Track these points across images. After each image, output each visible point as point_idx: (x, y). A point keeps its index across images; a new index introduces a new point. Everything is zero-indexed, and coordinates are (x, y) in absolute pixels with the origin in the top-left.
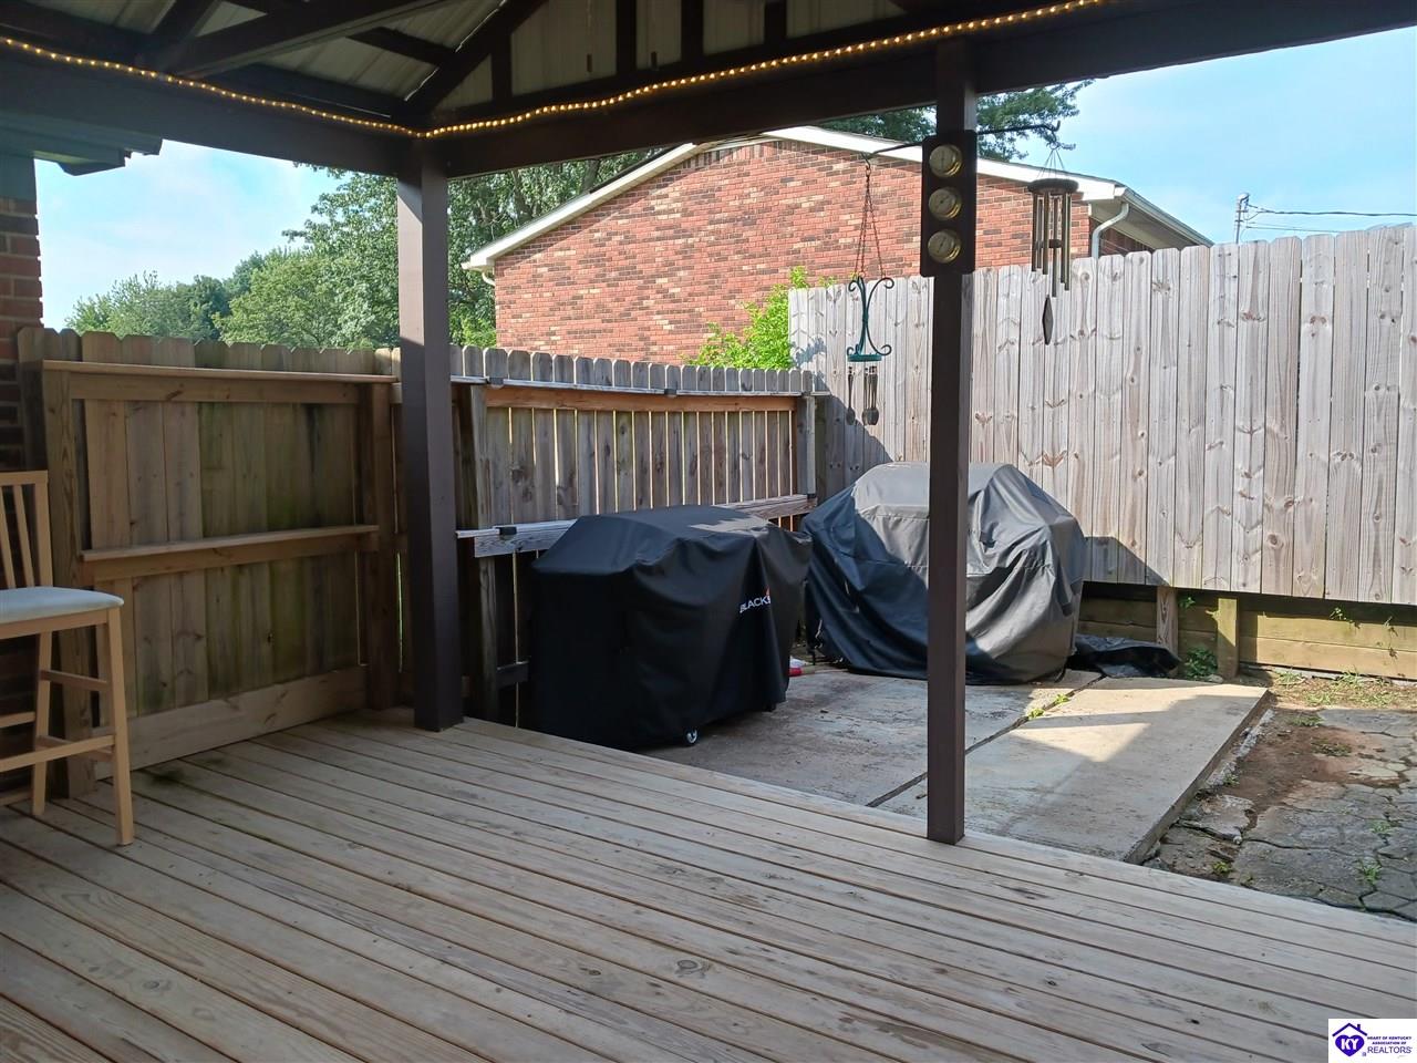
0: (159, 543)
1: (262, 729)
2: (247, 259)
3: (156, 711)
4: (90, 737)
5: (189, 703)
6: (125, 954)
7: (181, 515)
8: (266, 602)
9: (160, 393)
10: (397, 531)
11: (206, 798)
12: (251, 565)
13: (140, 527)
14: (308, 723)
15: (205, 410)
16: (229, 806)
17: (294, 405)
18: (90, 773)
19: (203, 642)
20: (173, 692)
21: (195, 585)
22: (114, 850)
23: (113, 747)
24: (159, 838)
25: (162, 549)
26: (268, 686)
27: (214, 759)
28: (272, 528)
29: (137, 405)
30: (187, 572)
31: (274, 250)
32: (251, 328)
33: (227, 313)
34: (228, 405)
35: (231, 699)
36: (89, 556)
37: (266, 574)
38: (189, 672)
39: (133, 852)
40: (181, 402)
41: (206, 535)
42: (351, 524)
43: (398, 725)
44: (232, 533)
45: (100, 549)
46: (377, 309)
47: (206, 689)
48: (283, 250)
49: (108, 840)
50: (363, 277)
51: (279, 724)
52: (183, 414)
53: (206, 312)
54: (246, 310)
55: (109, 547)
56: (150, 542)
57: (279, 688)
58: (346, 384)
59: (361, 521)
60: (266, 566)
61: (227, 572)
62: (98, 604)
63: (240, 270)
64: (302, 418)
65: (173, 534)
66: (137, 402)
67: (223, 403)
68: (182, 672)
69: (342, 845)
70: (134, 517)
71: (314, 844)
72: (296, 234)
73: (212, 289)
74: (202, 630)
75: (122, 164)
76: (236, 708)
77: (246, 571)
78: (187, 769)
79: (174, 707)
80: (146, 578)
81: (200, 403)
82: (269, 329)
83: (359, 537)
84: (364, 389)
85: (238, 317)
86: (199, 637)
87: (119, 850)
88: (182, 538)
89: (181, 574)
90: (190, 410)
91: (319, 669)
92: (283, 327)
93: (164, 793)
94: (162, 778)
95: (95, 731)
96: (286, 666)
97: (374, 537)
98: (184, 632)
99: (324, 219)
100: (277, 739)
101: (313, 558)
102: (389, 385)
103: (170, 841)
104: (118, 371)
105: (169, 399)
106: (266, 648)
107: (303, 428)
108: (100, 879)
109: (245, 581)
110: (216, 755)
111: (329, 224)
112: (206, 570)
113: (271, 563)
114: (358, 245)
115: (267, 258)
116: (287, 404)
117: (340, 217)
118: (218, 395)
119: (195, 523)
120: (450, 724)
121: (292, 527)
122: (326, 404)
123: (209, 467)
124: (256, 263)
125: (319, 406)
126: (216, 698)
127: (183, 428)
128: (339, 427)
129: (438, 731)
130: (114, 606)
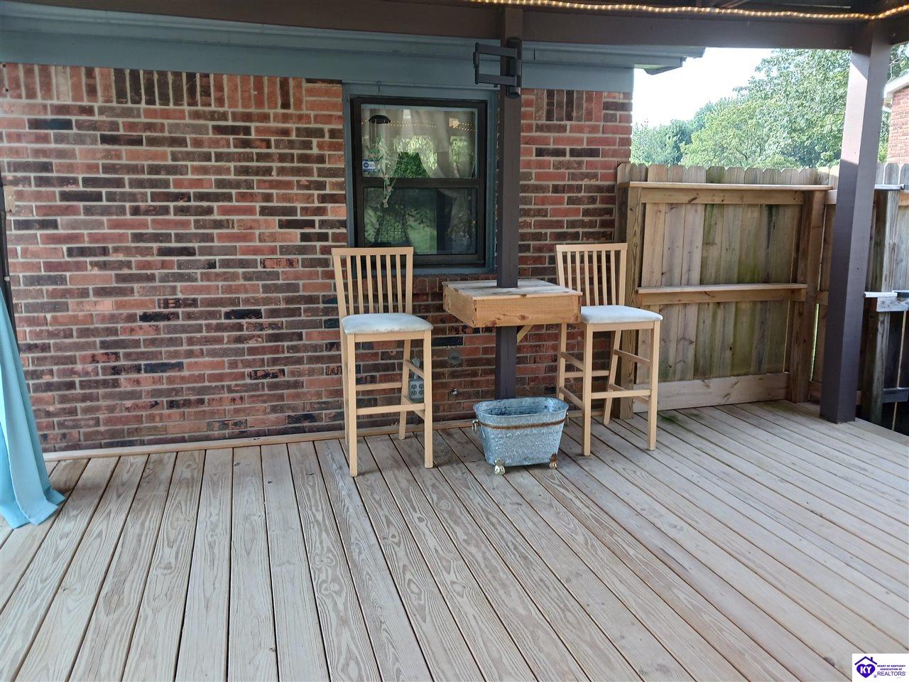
0: (676, 286)
1: (723, 402)
2: (704, 106)
3: (665, 381)
4: (632, 389)
5: (682, 379)
6: (657, 506)
7: (689, 270)
8: (731, 327)
9: (684, 198)
10: (818, 289)
11: (691, 434)
12: (725, 303)
13: (667, 277)
14: (749, 403)
15: (709, 208)
16: (704, 442)
17: (761, 205)
18: (631, 408)
19: (693, 346)
20: (674, 372)
21: (692, 311)
22: (646, 451)
23: (650, 396)
24: (668, 451)
25: (678, 290)
26: (727, 376)
27: (694, 413)
28: (739, 282)
29: (672, 206)
30: (689, 304)
31: (721, 99)
32: (704, 151)
33: (689, 142)
34: (721, 206)
35: (705, 381)
36: (641, 291)
37: (733, 309)
38: (684, 361)
39: (655, 454)
40: (696, 204)
41: (702, 283)
42: (788, 282)
43: (808, 414)
44: (716, 283)
45: (645, 287)
46: (793, 134)
47: (693, 373)
48: (727, 99)
49: (642, 445)
50: (786, 113)
51: (732, 400)
52: (696, 211)
53: (676, 142)
54: (701, 140)
55: (649, 286)
56: (671, 285)
57: (734, 379)
58: (796, 191)
59: (795, 281)
60: (734, 305)
61: (711, 306)
62: (651, 318)
63: (698, 114)
64: (765, 213)
65: (684, 280)
66: (672, 204)
67: (720, 204)
68: (680, 361)
69: (775, 479)
70: (664, 270)
71: (757, 474)
72: (741, 89)
73: (680, 127)
74: (693, 339)
75: (681, 66)
76: (708, 386)
77: (722, 306)
78: (680, 417)
79: (674, 381)
80: (667, 305)
81: (706, 205)
82: (715, 151)
83: (793, 291)
84: (808, 195)
85: (695, 145)
86: (692, 342)
87: (649, 452)
88: (688, 284)
89: (685, 305)
90: (700, 209)
91: (759, 371)
92: (723, 149)
93: (669, 427)
94: (668, 418)
95: (635, 386)
96: (739, 367)
97: (803, 292)
98: (684, 338)
99: (761, 76)
100: (730, 408)
101: (762, 302)
102: (825, 192)
103: (674, 454)
104: (666, 186)
105: (690, 202)
106: (728, 353)
107: (765, 219)
108: (641, 464)
109: (720, 313)
110: (695, 412)
111: (766, 79)
112: (700, 303)
113: (737, 303)
114: (785, 91)
115: (717, 105)
116: (756, 205)
117: (775, 73)
118: (717, 201)
119: (696, 275)
120: (845, 420)
121: (752, 282)
122: (780, 205)
123: (707, 243)
124: (709, 108)
125: (777, 206)
126: (698, 379)
127: (695, 219)
128: (787, 220)
129: (836, 423)
130: (658, 319)
